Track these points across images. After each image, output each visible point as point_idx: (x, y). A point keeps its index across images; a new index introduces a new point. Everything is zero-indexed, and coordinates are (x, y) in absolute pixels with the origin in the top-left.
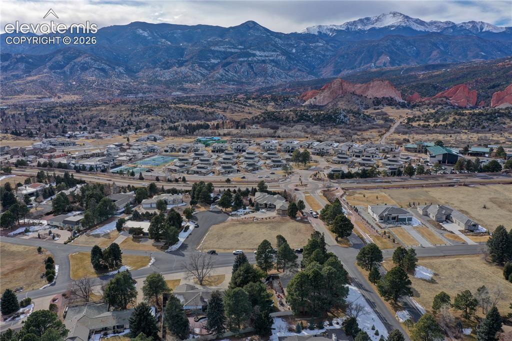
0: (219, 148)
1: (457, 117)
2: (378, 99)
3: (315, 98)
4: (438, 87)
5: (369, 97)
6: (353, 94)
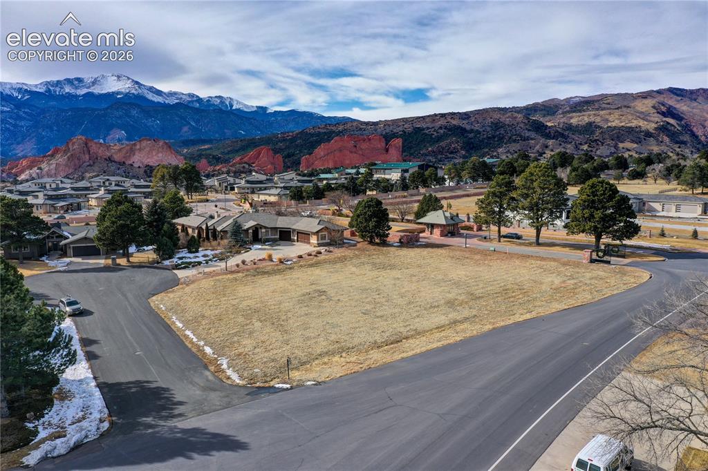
2: (151, 167)
3: (40, 168)
5: (136, 165)
6: (110, 160)
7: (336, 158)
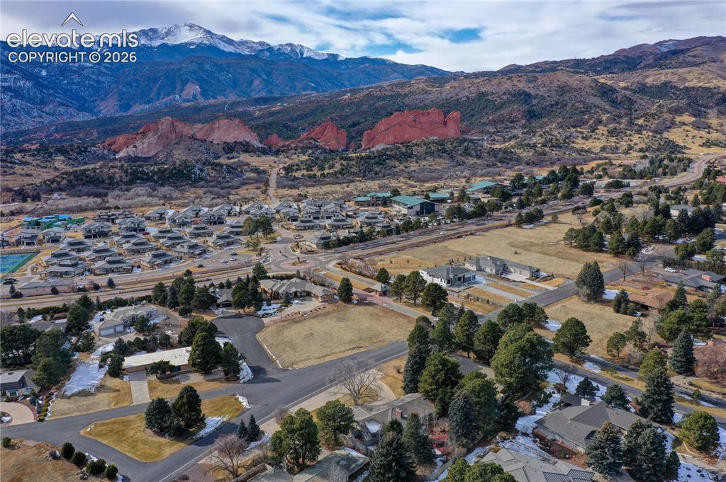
0: (97, 230)
1: (344, 163)
2: (229, 144)
3: (135, 147)
5: (215, 142)
6: (193, 138)
7: (396, 133)
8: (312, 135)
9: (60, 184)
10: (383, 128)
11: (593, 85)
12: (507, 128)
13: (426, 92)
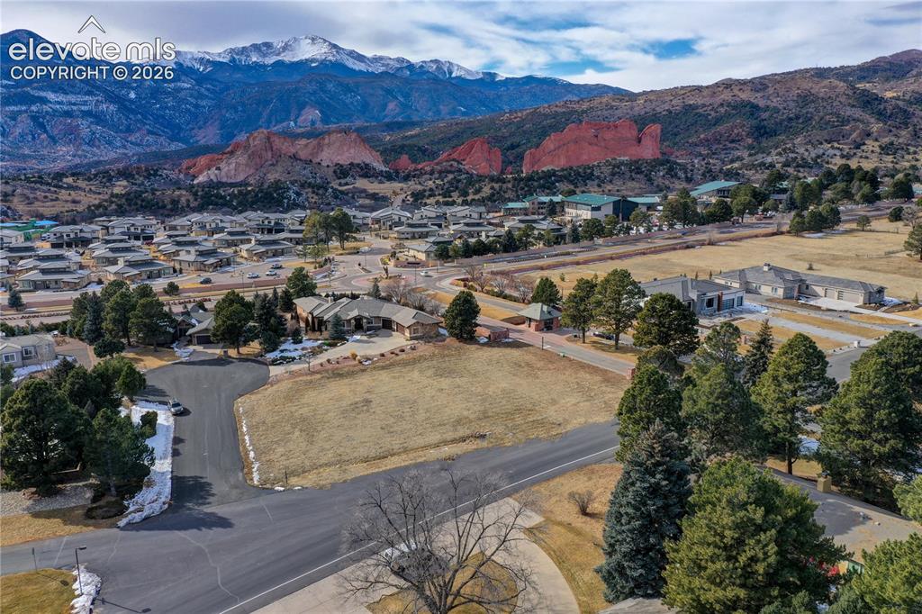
0: (72, 236)
1: (496, 186)
2: (342, 166)
3: (218, 169)
4: (427, 150)
5: (324, 164)
6: (295, 157)
7: (570, 153)
8: (455, 155)
9: (106, 209)
10: (552, 147)
11: (850, 92)
12: (726, 149)
13: (612, 107)
